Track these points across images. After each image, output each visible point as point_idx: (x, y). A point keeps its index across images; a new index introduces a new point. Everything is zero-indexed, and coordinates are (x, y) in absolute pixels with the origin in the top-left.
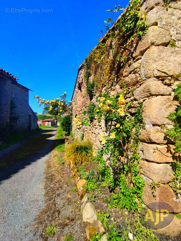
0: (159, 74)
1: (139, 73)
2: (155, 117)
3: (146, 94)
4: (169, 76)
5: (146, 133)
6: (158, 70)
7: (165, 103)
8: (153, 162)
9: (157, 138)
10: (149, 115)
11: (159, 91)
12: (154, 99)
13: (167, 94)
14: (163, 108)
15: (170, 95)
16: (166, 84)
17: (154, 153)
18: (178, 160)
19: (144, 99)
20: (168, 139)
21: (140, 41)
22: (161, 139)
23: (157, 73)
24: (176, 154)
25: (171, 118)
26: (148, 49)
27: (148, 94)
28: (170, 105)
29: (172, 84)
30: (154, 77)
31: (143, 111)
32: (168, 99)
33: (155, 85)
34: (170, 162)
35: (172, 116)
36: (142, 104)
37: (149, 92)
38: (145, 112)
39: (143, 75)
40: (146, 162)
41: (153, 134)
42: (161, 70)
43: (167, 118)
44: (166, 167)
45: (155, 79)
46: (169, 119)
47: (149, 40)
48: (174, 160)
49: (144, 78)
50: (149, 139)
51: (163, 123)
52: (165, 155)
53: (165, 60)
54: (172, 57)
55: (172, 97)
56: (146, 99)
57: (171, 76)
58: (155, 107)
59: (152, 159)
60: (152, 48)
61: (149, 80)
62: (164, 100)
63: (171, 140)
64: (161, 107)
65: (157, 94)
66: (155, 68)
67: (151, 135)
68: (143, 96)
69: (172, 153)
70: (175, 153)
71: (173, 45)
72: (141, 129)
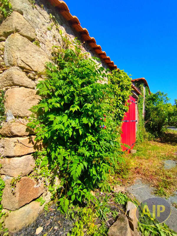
0: (23, 65)
1: (3, 56)
2: (17, 108)
3: (9, 83)
4: (33, 71)
5: (8, 126)
6: (22, 61)
7: (28, 95)
8: (14, 157)
9: (19, 130)
10: (11, 106)
11: (22, 82)
12: (17, 89)
13: (31, 87)
14: (26, 99)
15: (34, 89)
16: (30, 77)
17: (14, 146)
18: (39, 149)
19: (6, 87)
20: (31, 131)
21: (4, 20)
22: (23, 131)
23: (21, 63)
24: (38, 143)
25: (34, 110)
26: (12, 34)
27: (11, 82)
28: (34, 98)
29: (36, 79)
30: (18, 66)
31: (5, 101)
32: (32, 92)
33: (18, 75)
34: (32, 152)
35: (35, 108)
36: (4, 93)
37: (12, 80)
38: (7, 102)
39: (6, 61)
40: (7, 159)
41: (15, 127)
42: (26, 62)
43: (29, 110)
44: (28, 158)
45: (19, 69)
46: (32, 111)
47: (13, 24)
48: (35, 150)
49: (8, 65)
50: (11, 132)
51: (26, 115)
52: (27, 147)
53: (30, 53)
54: (36, 54)
55: (35, 91)
56: (9, 88)
57: (35, 72)
58: (18, 98)
59: (12, 154)
60: (16, 35)
61: (12, 68)
62: (27, 92)
63: (33, 131)
64: (24, 98)
65: (21, 84)
66: (19, 57)
67: (12, 128)
68: (6, 85)
69: (34, 143)
70: (36, 143)
71: (37, 44)
72: (3, 122)
